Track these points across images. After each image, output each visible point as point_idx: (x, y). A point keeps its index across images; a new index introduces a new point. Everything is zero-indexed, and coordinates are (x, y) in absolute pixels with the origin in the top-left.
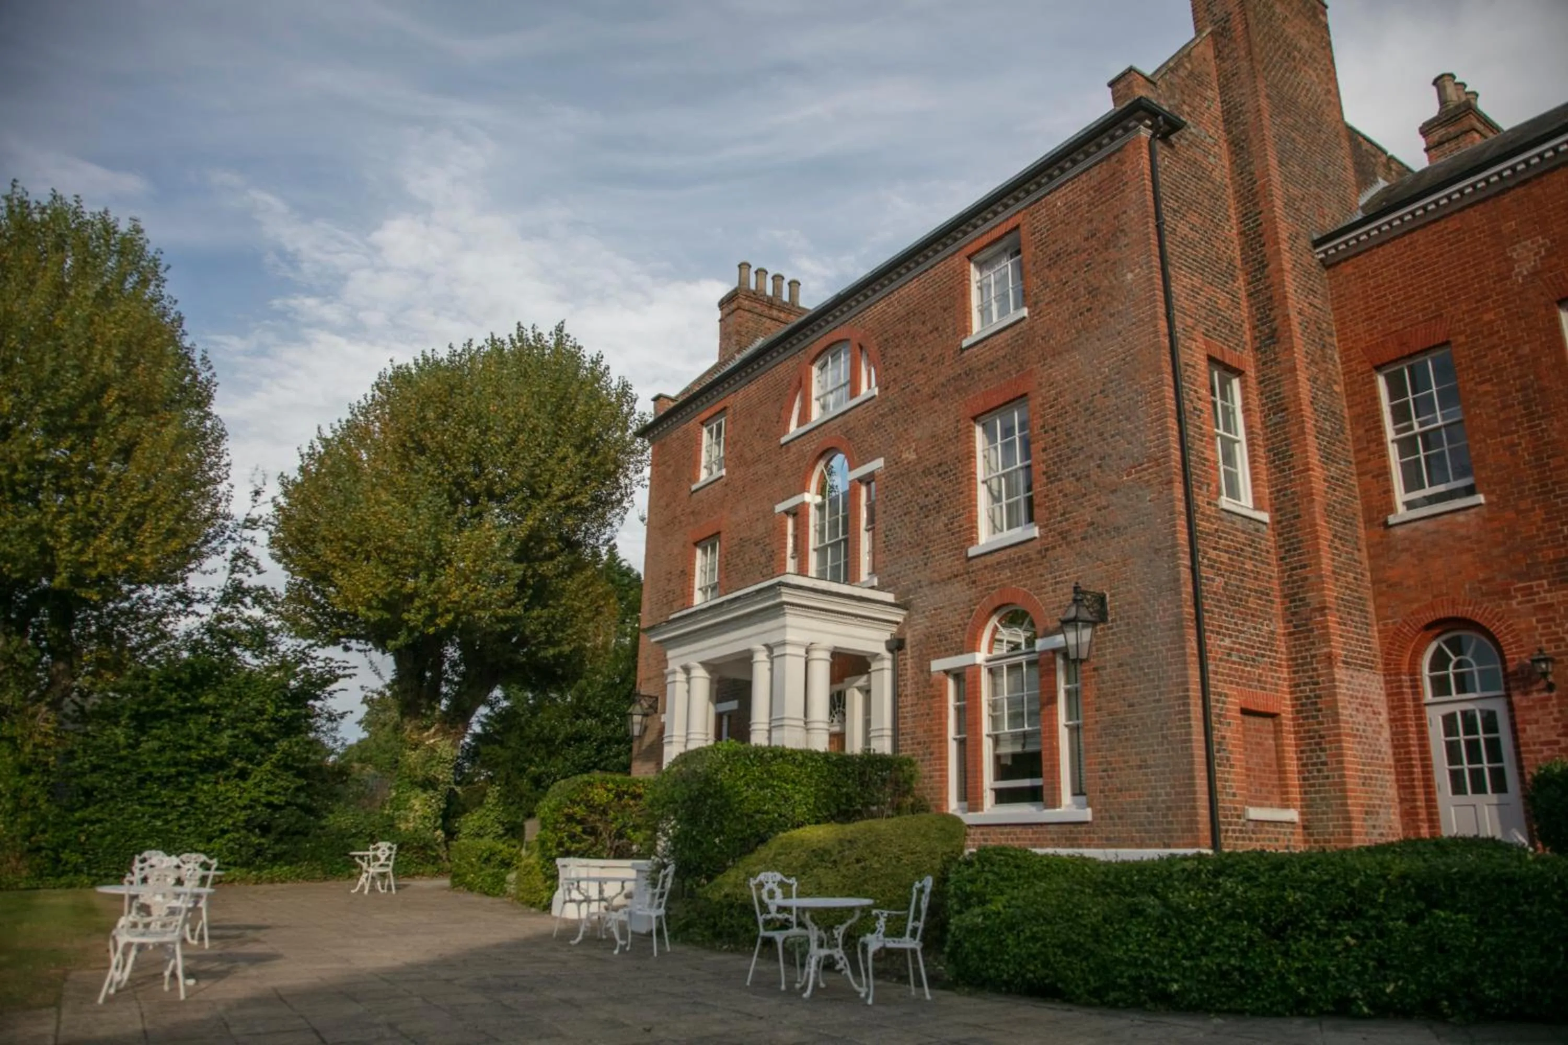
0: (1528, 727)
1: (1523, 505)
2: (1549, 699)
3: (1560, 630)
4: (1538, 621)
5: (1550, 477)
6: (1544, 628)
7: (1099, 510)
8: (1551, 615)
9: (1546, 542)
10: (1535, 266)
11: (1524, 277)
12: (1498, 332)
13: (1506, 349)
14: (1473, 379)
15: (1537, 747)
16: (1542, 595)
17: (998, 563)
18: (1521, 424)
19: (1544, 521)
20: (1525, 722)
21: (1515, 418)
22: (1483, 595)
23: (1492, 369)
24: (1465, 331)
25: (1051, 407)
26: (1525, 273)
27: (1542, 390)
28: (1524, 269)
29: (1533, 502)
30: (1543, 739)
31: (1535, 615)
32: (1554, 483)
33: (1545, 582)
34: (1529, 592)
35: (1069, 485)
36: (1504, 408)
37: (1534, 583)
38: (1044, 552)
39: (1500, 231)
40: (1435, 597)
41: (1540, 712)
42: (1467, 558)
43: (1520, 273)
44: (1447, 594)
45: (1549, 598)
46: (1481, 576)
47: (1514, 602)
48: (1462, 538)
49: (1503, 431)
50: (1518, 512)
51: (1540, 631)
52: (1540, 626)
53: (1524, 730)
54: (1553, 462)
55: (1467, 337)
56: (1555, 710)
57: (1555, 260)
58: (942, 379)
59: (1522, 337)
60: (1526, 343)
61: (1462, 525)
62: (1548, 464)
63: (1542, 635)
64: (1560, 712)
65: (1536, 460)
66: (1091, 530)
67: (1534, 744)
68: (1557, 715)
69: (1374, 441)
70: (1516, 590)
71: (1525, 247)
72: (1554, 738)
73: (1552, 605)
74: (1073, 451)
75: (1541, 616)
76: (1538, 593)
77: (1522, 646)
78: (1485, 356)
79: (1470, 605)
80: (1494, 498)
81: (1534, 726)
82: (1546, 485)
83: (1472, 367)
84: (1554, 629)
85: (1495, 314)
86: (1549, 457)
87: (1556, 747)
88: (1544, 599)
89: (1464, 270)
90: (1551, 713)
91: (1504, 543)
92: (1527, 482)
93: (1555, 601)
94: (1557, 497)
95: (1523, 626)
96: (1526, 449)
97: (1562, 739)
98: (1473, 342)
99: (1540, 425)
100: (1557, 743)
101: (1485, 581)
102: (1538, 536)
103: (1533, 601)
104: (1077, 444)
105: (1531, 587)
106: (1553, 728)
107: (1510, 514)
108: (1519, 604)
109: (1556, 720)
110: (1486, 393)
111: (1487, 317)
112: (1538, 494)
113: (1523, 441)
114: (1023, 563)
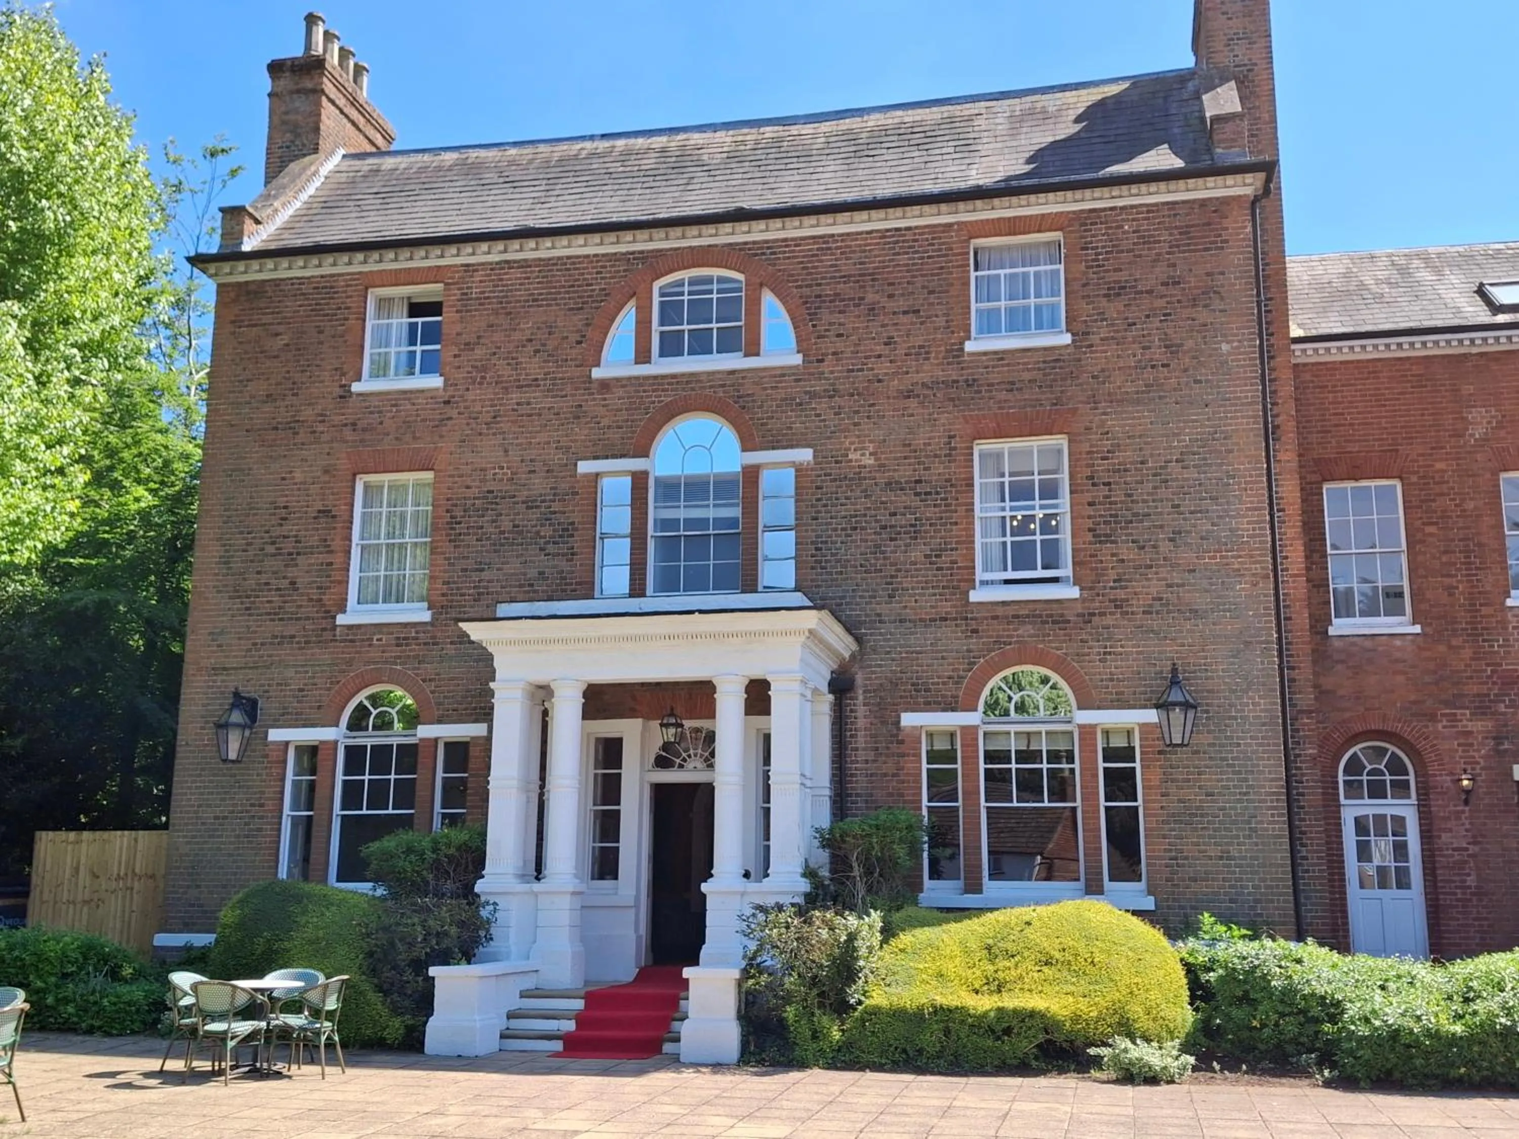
0: (1443, 835)
1: (1454, 642)
2: (1463, 812)
3: (1476, 754)
4: (1459, 745)
5: (1481, 622)
6: (1464, 751)
7: (1169, 586)
8: (1470, 741)
9: (1471, 678)
10: (1486, 434)
11: (1476, 440)
12: (1448, 482)
13: (1454, 500)
14: (1421, 518)
15: (1450, 852)
16: (1465, 722)
17: (1014, 617)
18: (1460, 569)
19: (1472, 659)
20: (1440, 830)
21: (1455, 564)
22: (1412, 715)
23: (1439, 514)
24: (1418, 472)
25: (1103, 459)
26: (1477, 436)
27: (1480, 545)
28: (1478, 432)
29: (1464, 641)
30: (1455, 846)
31: (1456, 739)
32: (1483, 629)
33: (1468, 712)
34: (1453, 718)
35: (1127, 552)
36: (1446, 552)
37: (1458, 711)
38: (1087, 618)
39: (1459, 390)
40: (1367, 709)
41: (1454, 822)
42: (1400, 679)
43: (1472, 435)
44: (1380, 708)
45: (1471, 726)
46: (1413, 697)
47: (1440, 726)
48: (1397, 661)
49: (1445, 572)
50: (1450, 647)
51: (1460, 753)
52: (1460, 749)
53: (1439, 837)
54: (1485, 610)
55: (1420, 478)
56: (1467, 822)
57: (1502, 433)
58: (924, 377)
59: (1468, 493)
60: (1471, 499)
61: (1399, 649)
62: (1480, 610)
63: (1461, 757)
64: (1471, 823)
65: (1470, 605)
66: (1157, 606)
67: (1447, 849)
68: (1468, 826)
69: (1318, 551)
70: (1443, 715)
71: (1480, 413)
72: (1465, 845)
73: (1471, 733)
74: (1136, 515)
75: (1462, 741)
76: (1461, 721)
77: (1442, 765)
78: (1434, 501)
79: (1399, 721)
80: (1429, 630)
81: (1449, 834)
82: (1476, 629)
83: (1421, 507)
84: (1471, 753)
85: (1448, 465)
86: (1481, 605)
87: (1465, 853)
88: (1466, 726)
89: (1423, 415)
90: (1463, 824)
91: (1435, 672)
92: (1461, 623)
93: (1475, 730)
94: (1484, 641)
95: (1447, 747)
96: (1462, 593)
97: (1471, 847)
98: (1424, 484)
99: (1476, 575)
100: (1467, 849)
101: (1415, 702)
102: (1465, 671)
103: (1456, 726)
104: (1140, 508)
105: (1455, 715)
106: (1465, 836)
107: (1442, 648)
108: (1444, 727)
109: (1467, 830)
110: (1431, 535)
111: (1439, 466)
112: (1468, 635)
113: (1460, 586)
114: (1054, 622)
